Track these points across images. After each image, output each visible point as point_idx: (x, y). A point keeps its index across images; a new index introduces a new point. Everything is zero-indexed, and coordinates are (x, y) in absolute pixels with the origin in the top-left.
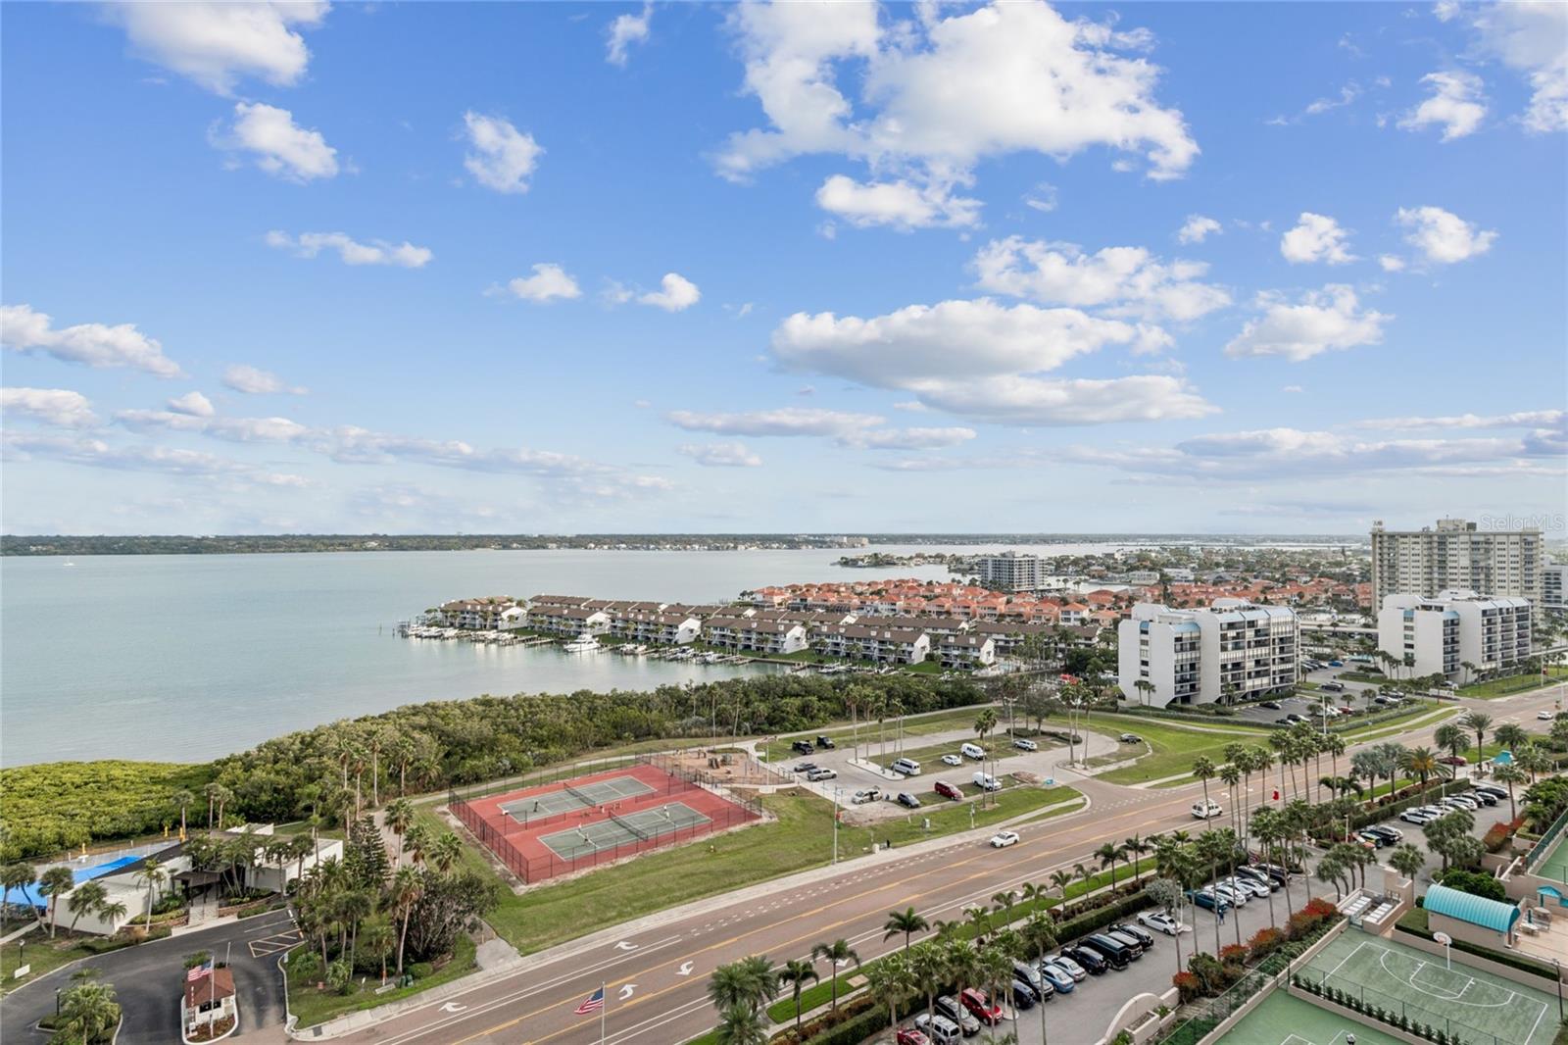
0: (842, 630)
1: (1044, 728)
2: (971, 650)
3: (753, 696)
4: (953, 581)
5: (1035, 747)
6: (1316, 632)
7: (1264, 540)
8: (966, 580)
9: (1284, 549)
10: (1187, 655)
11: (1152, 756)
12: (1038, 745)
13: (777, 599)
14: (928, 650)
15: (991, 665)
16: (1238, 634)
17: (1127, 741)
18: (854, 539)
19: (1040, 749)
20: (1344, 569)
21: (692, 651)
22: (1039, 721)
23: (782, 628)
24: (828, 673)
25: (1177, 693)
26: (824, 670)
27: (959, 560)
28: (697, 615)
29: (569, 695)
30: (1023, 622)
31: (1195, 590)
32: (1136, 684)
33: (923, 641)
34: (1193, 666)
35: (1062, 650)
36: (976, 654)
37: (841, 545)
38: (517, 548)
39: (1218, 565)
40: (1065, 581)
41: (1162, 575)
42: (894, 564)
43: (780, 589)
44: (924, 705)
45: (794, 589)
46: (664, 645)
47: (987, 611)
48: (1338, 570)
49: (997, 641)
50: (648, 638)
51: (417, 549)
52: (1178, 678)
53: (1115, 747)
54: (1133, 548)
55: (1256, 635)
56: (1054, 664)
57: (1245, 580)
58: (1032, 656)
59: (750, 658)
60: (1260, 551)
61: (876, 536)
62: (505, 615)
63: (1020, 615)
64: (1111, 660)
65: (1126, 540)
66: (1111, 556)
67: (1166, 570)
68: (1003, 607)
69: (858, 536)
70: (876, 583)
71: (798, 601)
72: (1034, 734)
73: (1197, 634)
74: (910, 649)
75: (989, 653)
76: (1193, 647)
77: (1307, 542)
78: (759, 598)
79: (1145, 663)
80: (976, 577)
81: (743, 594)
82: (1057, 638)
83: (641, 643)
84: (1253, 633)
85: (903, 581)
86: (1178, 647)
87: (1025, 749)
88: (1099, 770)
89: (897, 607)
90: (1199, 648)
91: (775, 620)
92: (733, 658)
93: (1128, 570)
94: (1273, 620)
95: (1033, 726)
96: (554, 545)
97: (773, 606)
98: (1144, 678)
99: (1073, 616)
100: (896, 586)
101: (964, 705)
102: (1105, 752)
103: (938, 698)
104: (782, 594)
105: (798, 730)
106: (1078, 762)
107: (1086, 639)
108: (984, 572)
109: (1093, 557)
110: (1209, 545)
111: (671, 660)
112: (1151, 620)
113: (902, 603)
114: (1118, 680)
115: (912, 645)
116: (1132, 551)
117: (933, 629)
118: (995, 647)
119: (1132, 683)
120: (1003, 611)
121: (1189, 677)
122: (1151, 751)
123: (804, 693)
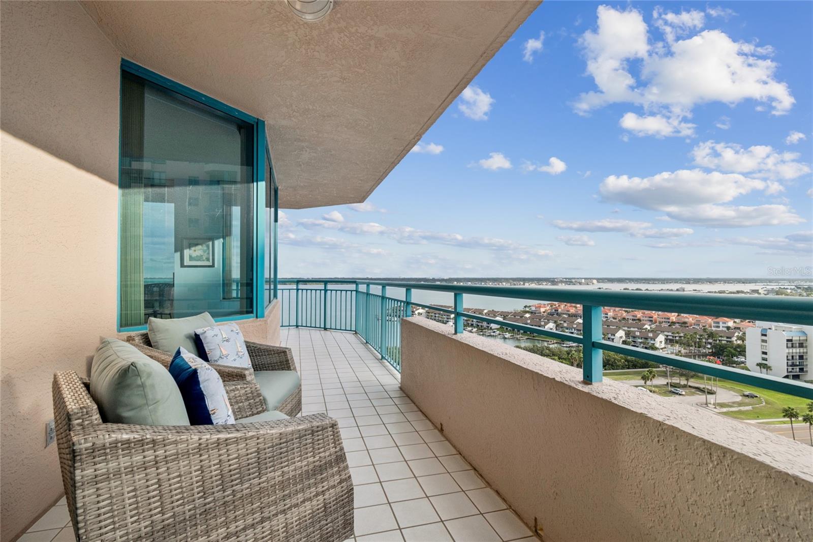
0: (575, 326)
1: (690, 384)
2: (649, 340)
5: (684, 393)
10: (797, 351)
11: (765, 406)
12: (686, 392)
13: (542, 310)
14: (624, 338)
15: (662, 349)
17: (748, 396)
18: (589, 280)
19: (687, 394)
21: (498, 332)
22: (687, 380)
23: (543, 323)
24: (566, 347)
25: (788, 372)
26: (564, 345)
28: (501, 315)
30: (688, 327)
32: (758, 365)
33: (621, 333)
34: (801, 357)
35: (710, 343)
36: (652, 342)
37: (580, 283)
44: (618, 366)
45: (551, 305)
46: (485, 329)
47: (664, 320)
49: (667, 336)
50: (478, 325)
52: (790, 364)
53: (739, 399)
56: (704, 351)
58: (689, 346)
59: (527, 337)
61: (602, 279)
62: (416, 312)
63: (685, 323)
64: (742, 351)
68: (674, 318)
69: (591, 279)
71: (554, 311)
72: (685, 386)
73: (805, 338)
74: (613, 337)
75: (661, 342)
76: (801, 345)
78: (533, 309)
79: (765, 353)
81: (525, 307)
82: (706, 336)
83: (474, 327)
86: (790, 345)
87: (677, 394)
88: (725, 410)
89: (608, 316)
90: (806, 347)
91: (540, 320)
92: (518, 336)
95: (683, 382)
97: (540, 313)
98: (764, 362)
99: (721, 325)
101: (643, 368)
102: (730, 401)
103: (626, 363)
104: (545, 307)
106: (710, 404)
107: (727, 338)
111: (488, 336)
112: (770, 329)
113: (611, 314)
114: (745, 362)
115: (614, 335)
116: (773, 289)
117: (628, 328)
118: (665, 339)
119: (756, 364)
120: (674, 320)
121: (798, 364)
122: (764, 403)
123: (551, 355)
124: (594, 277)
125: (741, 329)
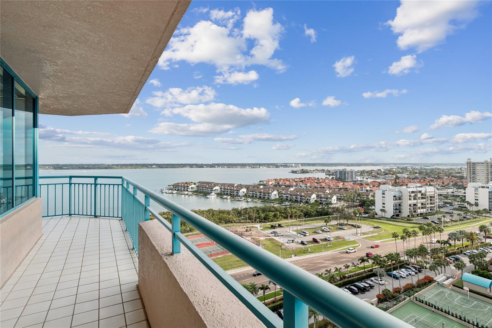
0: (289, 192)
1: (349, 223)
2: (329, 199)
3: (260, 212)
4: (326, 178)
5: (346, 228)
6: (446, 195)
7: (434, 165)
8: (331, 177)
9: (441, 168)
10: (398, 201)
11: (383, 233)
12: (347, 228)
13: (270, 183)
14: (315, 199)
15: (335, 204)
16: (415, 195)
17: (376, 227)
18: (297, 165)
19: (347, 229)
20: (460, 174)
21: (243, 198)
22: (348, 221)
23: (270, 192)
24: (284, 205)
25: (394, 213)
26: (283, 204)
27: (329, 171)
28: (246, 187)
29: (207, 210)
30: (348, 191)
31: (406, 181)
32: (381, 210)
33: (314, 196)
34: (400, 205)
35: (359, 200)
36: (330, 200)
37: (292, 167)
38: (195, 168)
39: (416, 173)
40: (363, 178)
41: (396, 176)
42: (308, 172)
43: (272, 180)
44: (312, 215)
45: (276, 180)
46: (235, 196)
47: (336, 187)
48: (458, 175)
49: (338, 196)
50: (231, 194)
51: (166, 168)
52: (395, 209)
53: (372, 229)
54: (388, 167)
55: (421, 196)
56: (356, 204)
57: (425, 178)
58: (348, 201)
59: (261, 200)
60: (432, 168)
61: (304, 164)
62: (190, 187)
63: (346, 188)
64: (373, 203)
65: (386, 165)
66: (380, 170)
67: (398, 175)
68: (341, 186)
69: (298, 164)
70: (301, 178)
71: (277, 184)
72: (346, 224)
73: (401, 195)
74: (310, 198)
75: (334, 200)
76: (400, 199)
77: (450, 165)
78: (265, 182)
79: (384, 204)
80: (334, 177)
81: (260, 181)
82: (357, 196)
83: (229, 196)
84: (421, 195)
85: (310, 178)
86: (395, 199)
87: (342, 229)
88: (365, 236)
89: (307, 186)
90: (402, 199)
91: (269, 189)
92: (256, 200)
93: (385, 175)
94: (427, 191)
95: (346, 222)
96: (206, 167)
97: (269, 185)
98: (384, 208)
99: (364, 189)
100: (308, 179)
101: (325, 216)
102: (368, 231)
103: (317, 213)
104: (272, 181)
105: (273, 222)
106: (359, 233)
107: (367, 196)
108: (336, 175)
109: (373, 170)
110: (414, 167)
111: (238, 201)
112: (386, 190)
113: (309, 184)
114: (375, 209)
115: (310, 197)
116: (387, 169)
117: (318, 192)
118: (337, 198)
119: (380, 210)
120: (341, 187)
121: (398, 208)
122: (383, 231)
123: (275, 211)
124: (300, 163)
125: (373, 191)
